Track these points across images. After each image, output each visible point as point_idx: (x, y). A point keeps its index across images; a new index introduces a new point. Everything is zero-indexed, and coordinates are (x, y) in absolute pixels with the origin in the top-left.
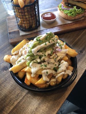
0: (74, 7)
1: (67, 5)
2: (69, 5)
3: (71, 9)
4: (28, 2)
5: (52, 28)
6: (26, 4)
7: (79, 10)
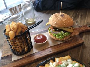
0: (61, 32)
1: (55, 29)
2: (57, 29)
3: (58, 33)
4: (19, 32)
5: (44, 50)
6: (17, 35)
7: (66, 33)
